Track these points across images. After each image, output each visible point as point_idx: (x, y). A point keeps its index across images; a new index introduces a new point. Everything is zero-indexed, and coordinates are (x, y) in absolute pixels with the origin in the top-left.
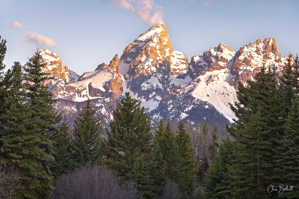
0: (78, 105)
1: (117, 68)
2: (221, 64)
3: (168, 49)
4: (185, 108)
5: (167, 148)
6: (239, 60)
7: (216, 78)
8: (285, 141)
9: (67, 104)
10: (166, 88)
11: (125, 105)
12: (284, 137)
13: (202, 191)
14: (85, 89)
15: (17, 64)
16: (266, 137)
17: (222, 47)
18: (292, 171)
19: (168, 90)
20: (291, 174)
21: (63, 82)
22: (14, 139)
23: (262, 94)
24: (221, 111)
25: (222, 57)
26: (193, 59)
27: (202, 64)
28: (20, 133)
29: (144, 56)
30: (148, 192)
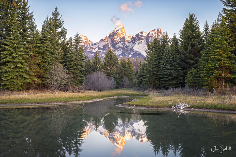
0: (94, 53)
1: (107, 40)
2: (143, 38)
3: (124, 33)
4: (131, 53)
5: (124, 66)
6: (149, 36)
7: (141, 43)
8: (163, 61)
9: (90, 53)
10: (124, 47)
11: (109, 52)
12: (162, 60)
13: (136, 80)
14: (97, 48)
15: (71, 37)
16: (156, 60)
17: (143, 32)
18: (165, 71)
19: (125, 47)
20: (165, 72)
21: (89, 46)
22: (71, 63)
23: (155, 46)
24: (143, 54)
25: (143, 35)
26: (133, 36)
27: (136, 38)
28: (72, 61)
29: (116, 36)
30: (118, 81)
